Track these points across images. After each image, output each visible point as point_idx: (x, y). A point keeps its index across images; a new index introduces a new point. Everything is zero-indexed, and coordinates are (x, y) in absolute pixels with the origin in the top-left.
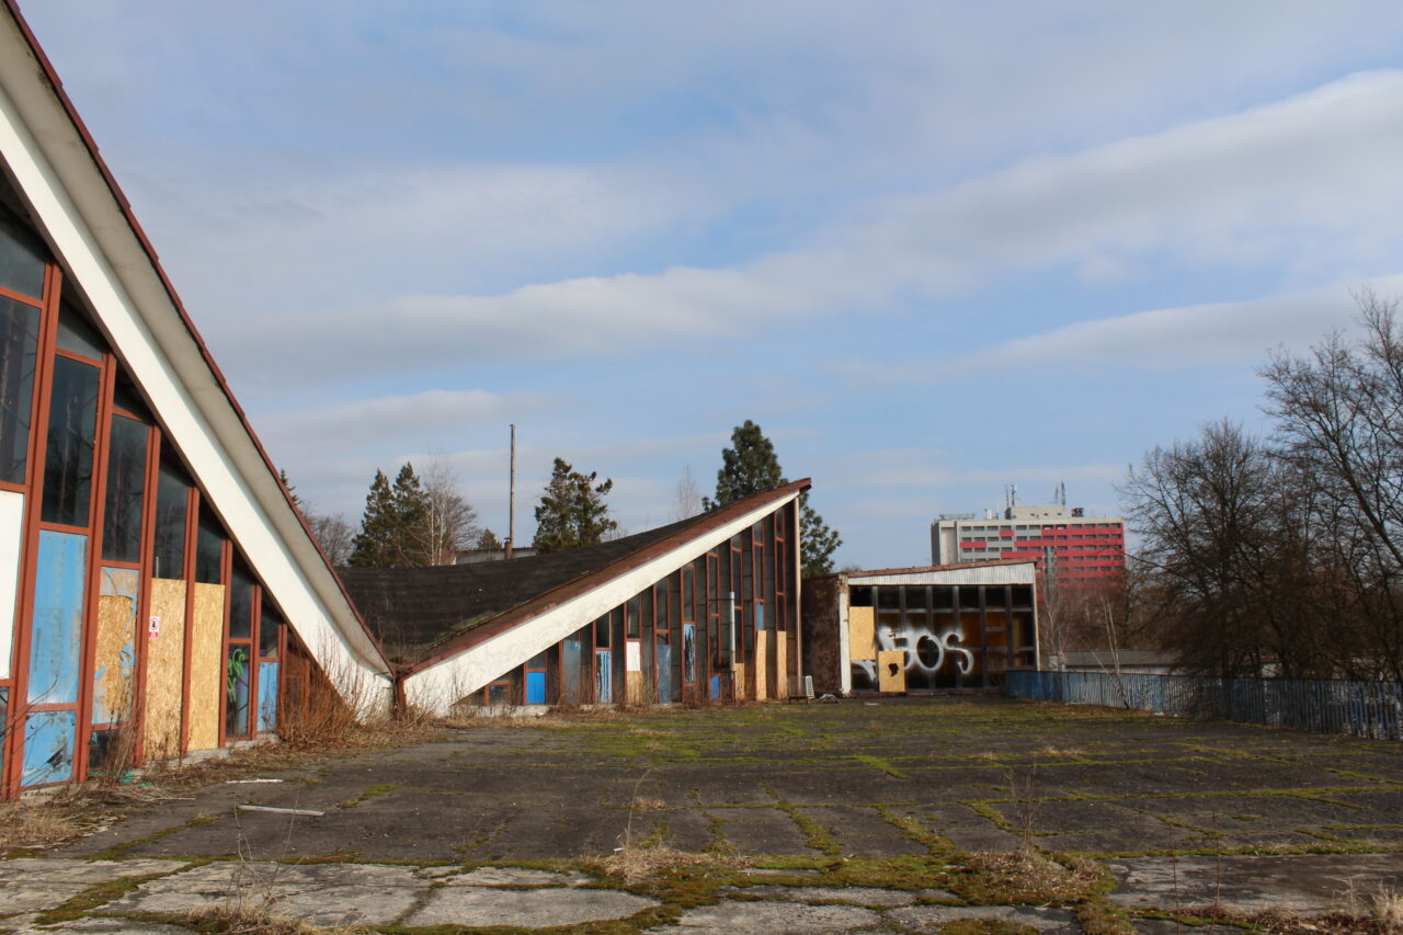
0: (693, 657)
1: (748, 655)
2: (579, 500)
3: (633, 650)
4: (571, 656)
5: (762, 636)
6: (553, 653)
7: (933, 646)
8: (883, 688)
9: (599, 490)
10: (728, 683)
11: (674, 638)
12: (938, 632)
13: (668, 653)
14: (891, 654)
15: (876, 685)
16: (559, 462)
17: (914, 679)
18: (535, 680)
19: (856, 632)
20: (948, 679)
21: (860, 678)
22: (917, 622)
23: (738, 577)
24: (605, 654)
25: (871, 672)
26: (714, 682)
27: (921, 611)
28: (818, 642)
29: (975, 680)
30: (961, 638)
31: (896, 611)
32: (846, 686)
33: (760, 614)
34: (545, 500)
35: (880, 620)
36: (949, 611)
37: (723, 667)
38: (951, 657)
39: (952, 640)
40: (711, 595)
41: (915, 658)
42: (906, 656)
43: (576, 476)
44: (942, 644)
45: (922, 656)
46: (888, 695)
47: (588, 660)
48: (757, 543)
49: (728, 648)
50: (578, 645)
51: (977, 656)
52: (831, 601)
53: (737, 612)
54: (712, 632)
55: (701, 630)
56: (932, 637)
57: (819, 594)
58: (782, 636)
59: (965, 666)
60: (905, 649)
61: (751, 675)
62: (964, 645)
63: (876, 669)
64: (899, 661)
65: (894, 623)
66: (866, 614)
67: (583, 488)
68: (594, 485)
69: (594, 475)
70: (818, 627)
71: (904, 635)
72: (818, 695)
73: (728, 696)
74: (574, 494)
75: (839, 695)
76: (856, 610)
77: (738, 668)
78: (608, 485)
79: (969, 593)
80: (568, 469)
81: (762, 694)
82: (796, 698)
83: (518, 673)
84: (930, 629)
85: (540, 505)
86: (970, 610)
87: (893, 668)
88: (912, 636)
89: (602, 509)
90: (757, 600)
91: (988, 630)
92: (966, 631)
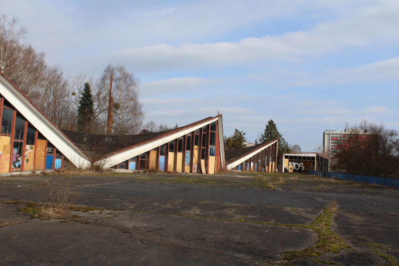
0: (260, 165)
1: (268, 165)
2: (240, 136)
3: (252, 163)
4: (244, 164)
5: (270, 163)
6: (242, 164)
7: (298, 165)
8: (289, 172)
9: (243, 134)
10: (265, 169)
11: (257, 162)
12: (299, 163)
13: (257, 164)
14: (291, 166)
15: (288, 171)
16: (236, 129)
17: (294, 171)
18: (240, 167)
19: (285, 163)
20: (300, 171)
21: (286, 170)
22: (295, 162)
23: (267, 153)
24: (248, 164)
25: (288, 169)
26: (263, 169)
27: (296, 160)
28: (279, 164)
29: (304, 171)
30: (302, 165)
31: (292, 160)
32: (283, 171)
33: (270, 159)
34: (234, 136)
35: (289, 161)
36: (301, 160)
37: (264, 167)
38: (300, 167)
39: (301, 165)
40: (263, 156)
41: (295, 167)
42: (293, 167)
43: (239, 132)
44: (299, 165)
45: (296, 167)
46: (290, 173)
47: (246, 165)
48: (270, 148)
49: (265, 164)
50: (245, 163)
51: (305, 168)
52: (282, 158)
53: (267, 159)
54: (263, 161)
55: (262, 161)
56: (298, 164)
57: (280, 156)
58: (274, 163)
59: (303, 169)
60: (293, 166)
61: (268, 168)
62: (303, 166)
63: (288, 168)
64: (292, 168)
65: (292, 161)
66: (287, 160)
67: (240, 134)
68: (242, 133)
69: (242, 132)
70: (280, 161)
71: (293, 164)
72: (278, 172)
73: (265, 171)
74: (239, 135)
75: (282, 172)
76: (286, 159)
77: (267, 167)
78: (245, 134)
79: (304, 158)
80: (238, 131)
81: (270, 171)
82: (275, 172)
83: (238, 166)
84: (297, 163)
85: (233, 137)
86: (304, 160)
87: (291, 169)
88: (294, 164)
89: (244, 138)
90: (270, 157)
91: (307, 164)
92: (303, 163)
